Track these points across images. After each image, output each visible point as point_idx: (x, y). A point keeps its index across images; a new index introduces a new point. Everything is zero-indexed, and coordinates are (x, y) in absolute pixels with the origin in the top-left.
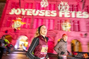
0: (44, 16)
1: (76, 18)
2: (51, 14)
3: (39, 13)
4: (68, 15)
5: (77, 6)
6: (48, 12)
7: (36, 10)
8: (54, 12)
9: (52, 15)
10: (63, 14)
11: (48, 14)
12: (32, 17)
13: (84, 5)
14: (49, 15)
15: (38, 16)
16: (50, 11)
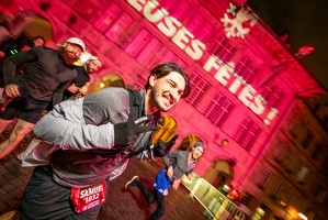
0: (170, 39)
1: (236, 96)
2: (189, 44)
3: (163, 20)
4: (224, 78)
5: (256, 71)
6: (187, 35)
7: (159, 8)
8: (200, 47)
9: (188, 50)
10: (217, 67)
11: (183, 41)
12: (139, 17)
13: (271, 78)
14: (182, 46)
15: (155, 25)
16: (192, 36)
